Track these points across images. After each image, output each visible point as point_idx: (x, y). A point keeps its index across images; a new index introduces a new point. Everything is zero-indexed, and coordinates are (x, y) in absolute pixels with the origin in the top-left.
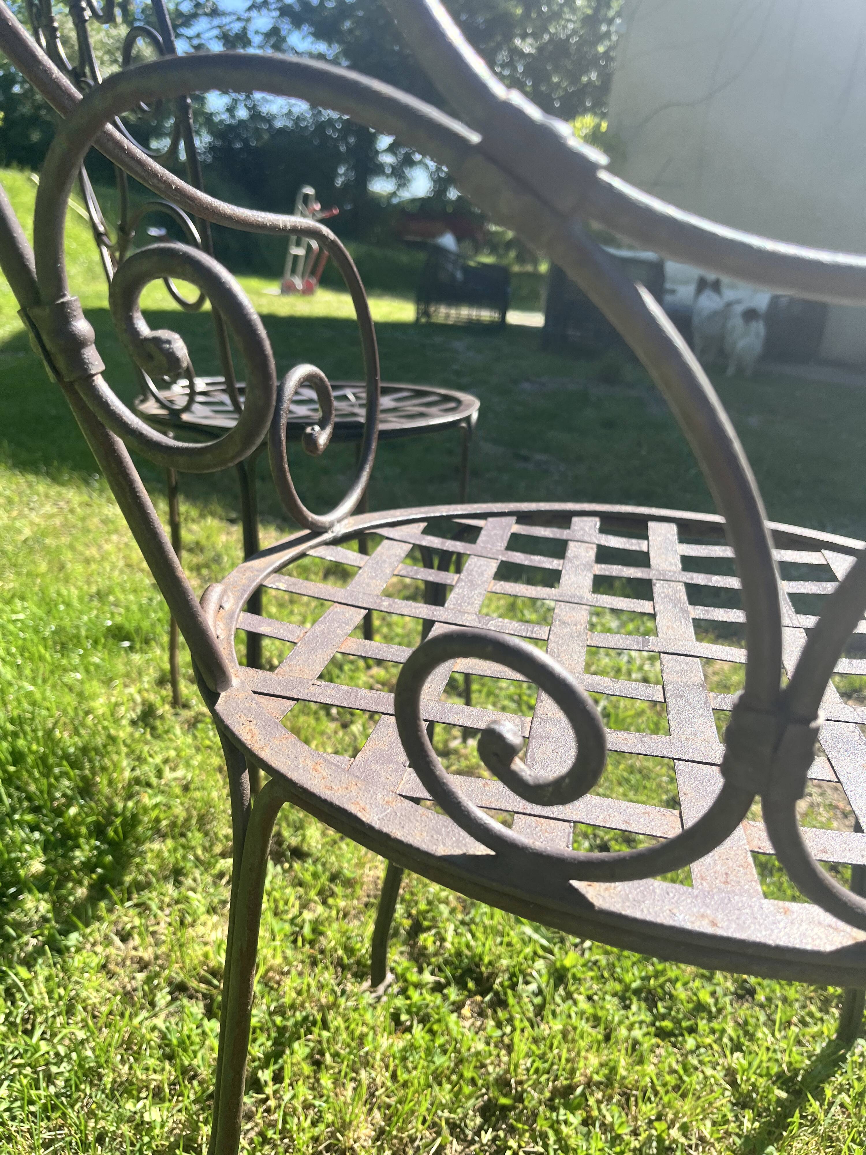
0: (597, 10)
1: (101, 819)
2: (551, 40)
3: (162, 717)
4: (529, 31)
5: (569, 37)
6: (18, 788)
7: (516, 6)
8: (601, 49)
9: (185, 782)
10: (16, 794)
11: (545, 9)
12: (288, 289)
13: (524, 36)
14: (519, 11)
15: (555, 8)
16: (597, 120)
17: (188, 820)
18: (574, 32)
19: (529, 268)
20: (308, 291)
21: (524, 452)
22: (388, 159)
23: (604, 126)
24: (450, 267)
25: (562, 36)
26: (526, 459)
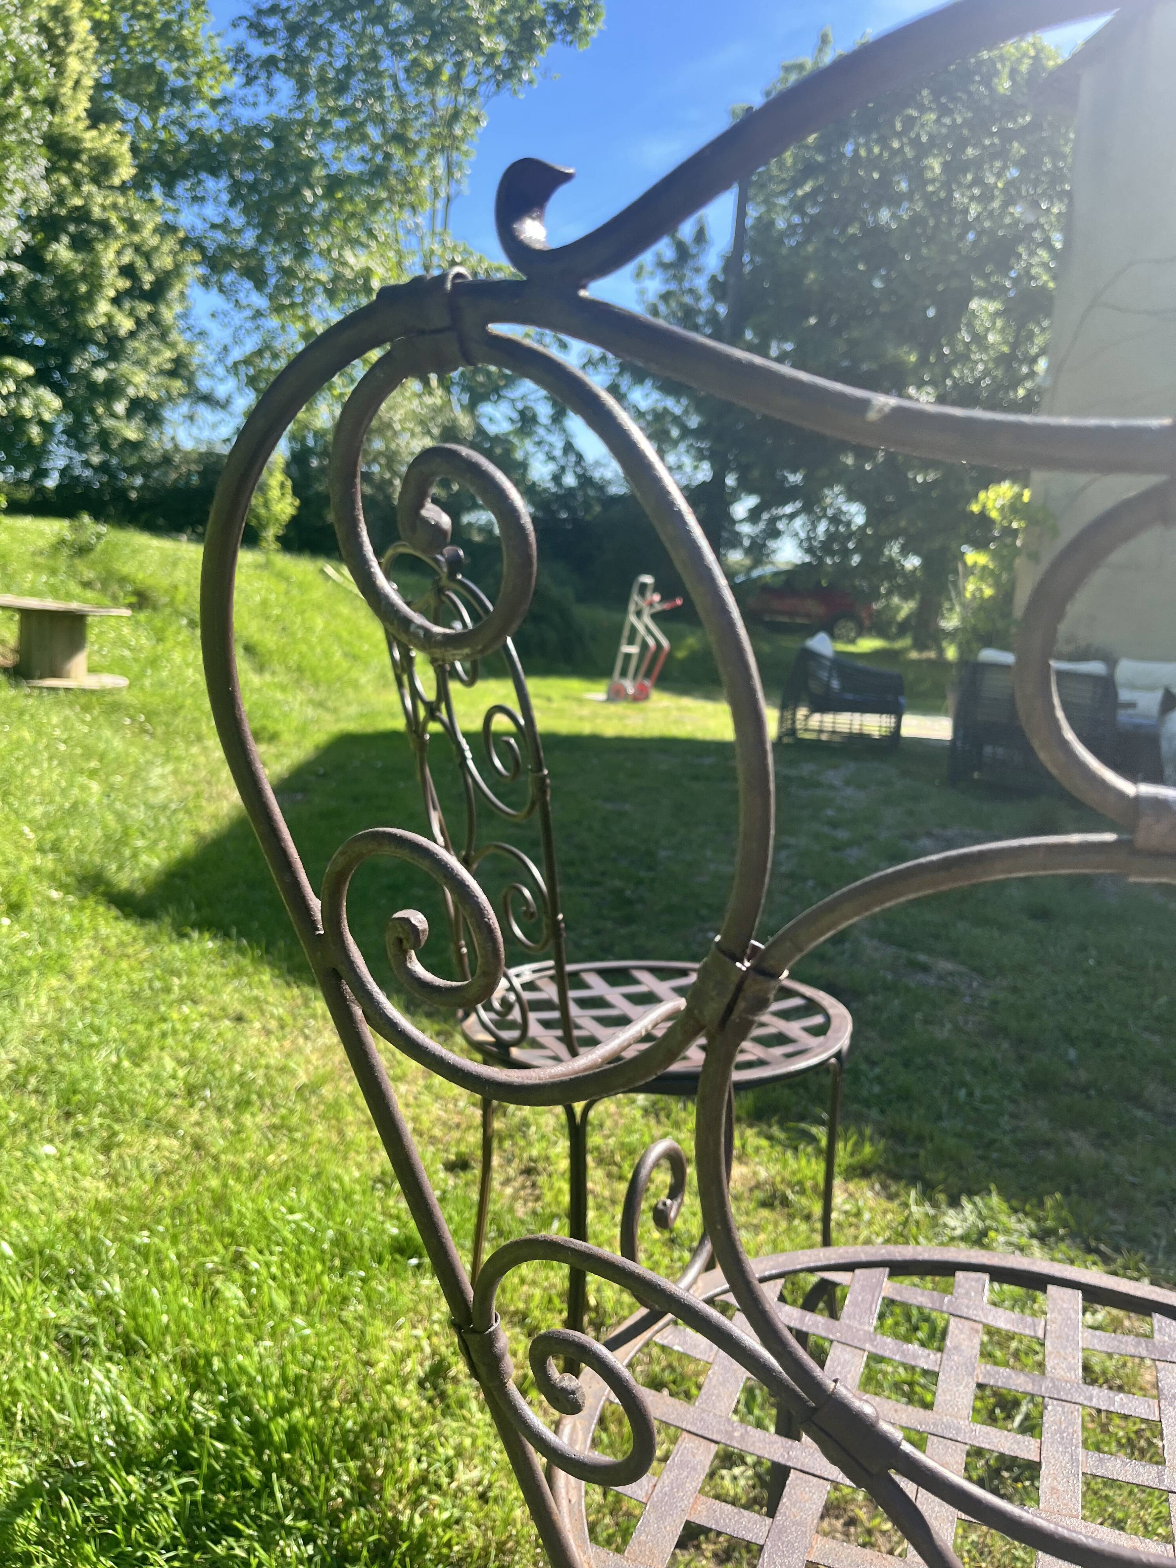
0: (1014, 346)
1: (383, 1538)
2: (955, 385)
3: (455, 1380)
4: (926, 378)
5: (978, 381)
6: (289, 1480)
7: (909, 353)
8: (1021, 392)
9: (480, 1489)
10: (287, 1486)
11: (946, 351)
12: (615, 695)
13: (920, 385)
14: (913, 358)
15: (960, 348)
16: (1016, 489)
17: (486, 1550)
18: (986, 373)
19: (932, 655)
20: (641, 696)
21: (922, 958)
22: (746, 529)
23: (1027, 496)
24: (824, 675)
25: (970, 380)
26: (925, 969)
